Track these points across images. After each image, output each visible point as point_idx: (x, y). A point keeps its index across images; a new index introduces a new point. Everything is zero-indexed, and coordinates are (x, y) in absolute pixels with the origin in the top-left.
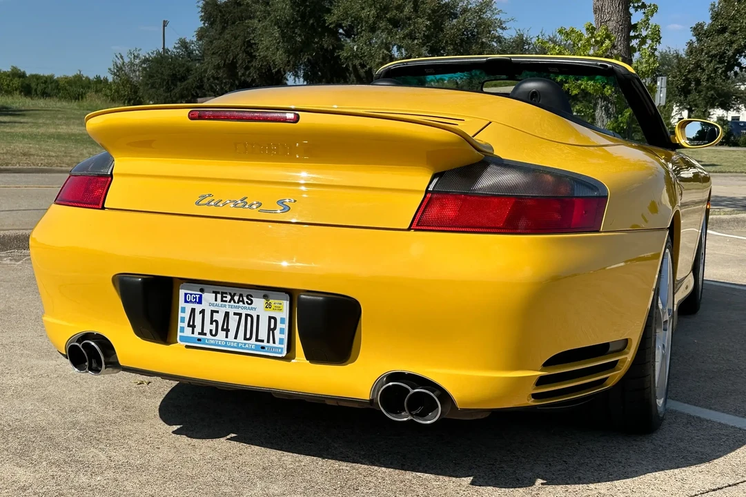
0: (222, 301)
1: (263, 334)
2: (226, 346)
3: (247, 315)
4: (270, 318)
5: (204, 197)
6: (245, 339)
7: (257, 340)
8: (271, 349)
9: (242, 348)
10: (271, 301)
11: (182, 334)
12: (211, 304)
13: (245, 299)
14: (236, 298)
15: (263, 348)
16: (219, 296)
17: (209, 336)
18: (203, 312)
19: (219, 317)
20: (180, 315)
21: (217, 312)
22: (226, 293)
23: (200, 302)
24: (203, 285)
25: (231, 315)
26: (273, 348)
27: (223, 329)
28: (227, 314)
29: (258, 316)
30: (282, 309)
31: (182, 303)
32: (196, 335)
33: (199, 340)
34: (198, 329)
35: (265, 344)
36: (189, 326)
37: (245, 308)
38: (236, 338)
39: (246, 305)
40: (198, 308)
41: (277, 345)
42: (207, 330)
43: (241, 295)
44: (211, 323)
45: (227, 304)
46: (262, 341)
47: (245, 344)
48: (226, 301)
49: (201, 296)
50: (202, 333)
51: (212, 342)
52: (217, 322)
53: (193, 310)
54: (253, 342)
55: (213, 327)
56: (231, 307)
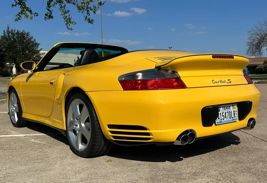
1: (233, 117)
2: (226, 122)
3: (229, 112)
4: (234, 111)
6: (230, 118)
7: (232, 118)
8: (235, 119)
9: (230, 121)
10: (234, 107)
11: (217, 122)
12: (222, 111)
14: (227, 108)
15: (233, 120)
16: (224, 108)
17: (223, 120)
18: (221, 114)
19: (224, 114)
21: (223, 113)
23: (220, 111)
27: (225, 117)
28: (225, 112)
29: (232, 111)
30: (236, 109)
32: (220, 121)
33: (221, 122)
34: (220, 119)
35: (234, 118)
36: (218, 119)
38: (228, 119)
39: (229, 109)
41: (236, 118)
42: (222, 119)
43: (228, 107)
48: (225, 109)
49: (220, 109)
50: (221, 120)
51: (223, 122)
52: (224, 115)
54: (231, 119)
55: (223, 117)
56: (226, 110)
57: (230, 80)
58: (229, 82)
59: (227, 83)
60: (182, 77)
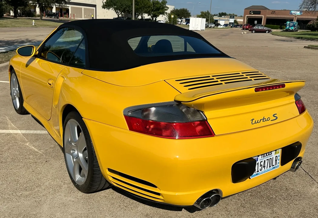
1: (274, 164)
2: (264, 172)
3: (270, 159)
4: (276, 156)
6: (270, 167)
9: (269, 171)
10: (277, 151)
12: (260, 160)
13: (270, 154)
14: (267, 155)
15: (274, 167)
16: (263, 155)
17: (260, 171)
18: (258, 164)
21: (262, 162)
22: (265, 154)
23: (257, 160)
25: (266, 161)
26: (276, 166)
27: (264, 167)
28: (265, 161)
29: (273, 158)
30: (279, 153)
33: (257, 174)
34: (256, 171)
35: (275, 166)
37: (269, 157)
38: (267, 168)
41: (278, 165)
44: (260, 167)
47: (269, 169)
48: (264, 157)
49: (258, 158)
50: (258, 171)
51: (260, 173)
52: (262, 165)
54: (272, 167)
55: (261, 168)
56: (266, 158)
57: (276, 114)
58: (276, 118)
59: (271, 120)
60: (209, 119)
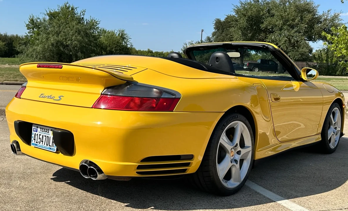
0: (42, 131)
2: (42, 147)
3: (47, 137)
5: (42, 94)
6: (47, 145)
11: (32, 142)
12: (39, 132)
13: (47, 131)
15: (51, 148)
16: (41, 129)
17: (38, 143)
18: (37, 135)
19: (41, 137)
20: (32, 135)
21: (41, 135)
22: (43, 128)
23: (37, 131)
24: (38, 126)
25: (44, 136)
27: (42, 141)
28: (43, 136)
29: (50, 137)
31: (33, 132)
32: (35, 143)
33: (36, 145)
36: (34, 140)
37: (47, 134)
38: (44, 144)
39: (47, 133)
40: (37, 133)
41: (54, 148)
42: (38, 142)
43: (46, 130)
45: (43, 132)
46: (50, 146)
47: (46, 147)
49: (37, 129)
50: (37, 142)
51: (39, 145)
52: (40, 138)
53: (35, 134)
55: (39, 140)
